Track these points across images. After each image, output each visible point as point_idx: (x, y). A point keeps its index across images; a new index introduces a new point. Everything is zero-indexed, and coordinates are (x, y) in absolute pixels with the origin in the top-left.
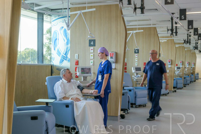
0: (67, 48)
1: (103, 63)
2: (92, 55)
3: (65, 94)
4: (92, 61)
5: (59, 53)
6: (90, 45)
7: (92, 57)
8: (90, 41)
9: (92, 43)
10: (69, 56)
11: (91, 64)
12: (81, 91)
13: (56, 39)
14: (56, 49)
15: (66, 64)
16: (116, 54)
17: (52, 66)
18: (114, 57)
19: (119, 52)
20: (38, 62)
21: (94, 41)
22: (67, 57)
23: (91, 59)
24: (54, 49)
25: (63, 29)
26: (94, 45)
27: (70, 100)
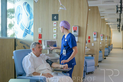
0: (30, 23)
1: (66, 37)
2: (56, 28)
3: (35, 69)
4: (56, 35)
5: (22, 27)
6: (53, 20)
7: (55, 31)
8: (53, 15)
9: (55, 17)
10: (32, 30)
11: (55, 37)
12: (51, 65)
13: (20, 14)
14: (20, 24)
15: (30, 38)
16: (79, 27)
17: (15, 39)
18: (77, 31)
19: (81, 26)
20: (2, 36)
21: (57, 15)
22: (30, 31)
23: (54, 33)
24: (18, 23)
25: (26, 5)
26: (57, 19)
27: (41, 75)
